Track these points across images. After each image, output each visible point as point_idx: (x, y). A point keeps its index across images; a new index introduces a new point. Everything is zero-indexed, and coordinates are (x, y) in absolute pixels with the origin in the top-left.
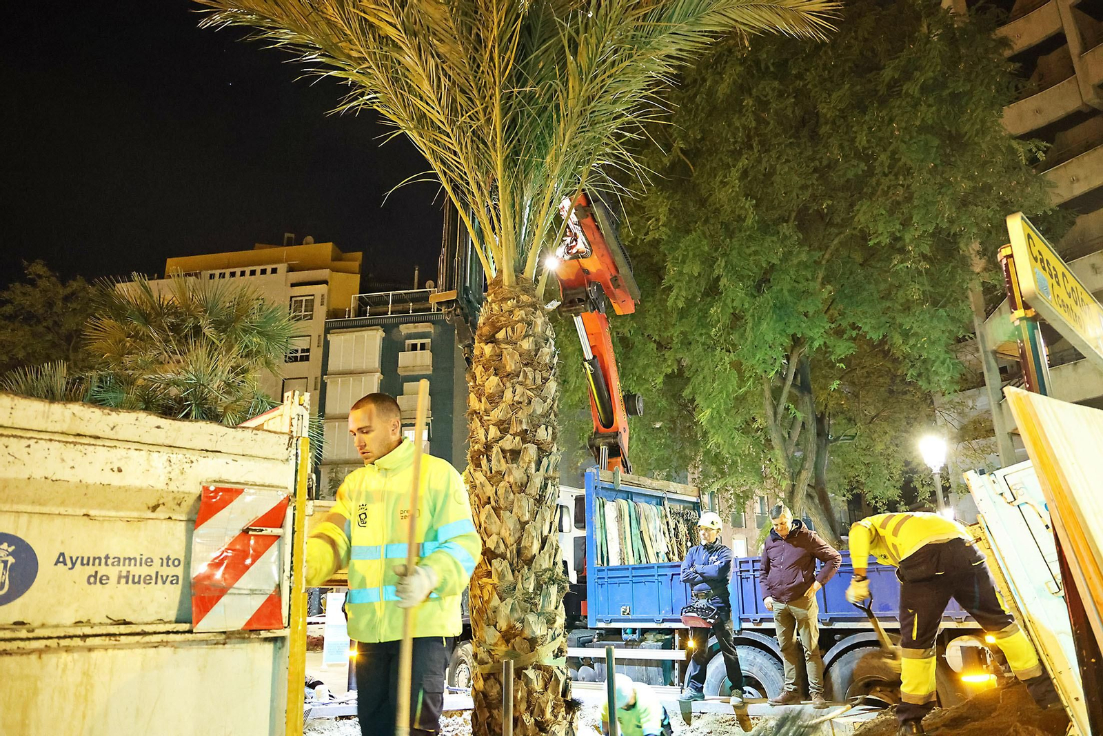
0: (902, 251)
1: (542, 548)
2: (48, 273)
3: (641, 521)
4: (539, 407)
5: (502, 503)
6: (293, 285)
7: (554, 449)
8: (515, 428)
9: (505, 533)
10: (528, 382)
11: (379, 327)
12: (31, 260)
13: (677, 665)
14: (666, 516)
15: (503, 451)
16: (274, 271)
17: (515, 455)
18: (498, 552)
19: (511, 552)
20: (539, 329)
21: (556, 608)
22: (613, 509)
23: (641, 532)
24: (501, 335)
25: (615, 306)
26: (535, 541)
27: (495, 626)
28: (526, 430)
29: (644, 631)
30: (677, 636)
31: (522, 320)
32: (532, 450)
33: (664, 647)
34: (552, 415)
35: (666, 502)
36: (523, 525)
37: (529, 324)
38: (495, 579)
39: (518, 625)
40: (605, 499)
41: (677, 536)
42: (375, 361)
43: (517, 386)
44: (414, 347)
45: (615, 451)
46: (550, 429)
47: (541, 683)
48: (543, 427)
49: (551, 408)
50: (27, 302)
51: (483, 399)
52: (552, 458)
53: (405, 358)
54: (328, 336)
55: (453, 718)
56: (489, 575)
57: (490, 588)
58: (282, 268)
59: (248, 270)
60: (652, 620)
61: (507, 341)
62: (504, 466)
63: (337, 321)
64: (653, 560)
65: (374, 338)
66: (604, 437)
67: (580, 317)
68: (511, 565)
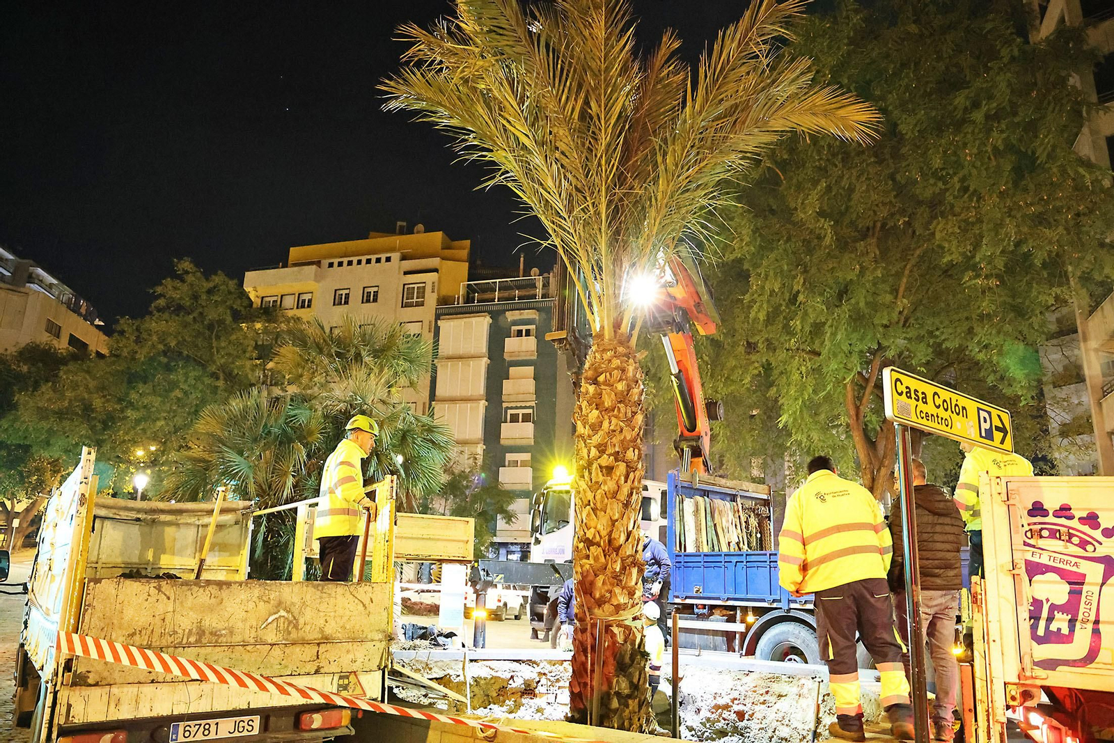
0: (975, 268)
1: (627, 540)
2: (195, 269)
3: (716, 515)
4: (628, 434)
5: (599, 505)
6: (406, 273)
7: (640, 466)
8: (610, 450)
9: (600, 527)
10: (621, 415)
11: (486, 314)
12: (180, 259)
13: (737, 636)
14: (738, 511)
15: (601, 467)
16: (388, 259)
17: (609, 470)
18: (595, 541)
19: (604, 541)
20: (630, 374)
21: (636, 584)
22: (691, 504)
23: (715, 525)
24: (601, 379)
25: (699, 328)
26: (622, 534)
27: (591, 595)
28: (618, 452)
29: (712, 607)
30: (738, 612)
31: (617, 368)
32: (622, 468)
33: (728, 621)
34: (639, 440)
35: (739, 499)
36: (613, 522)
37: (623, 370)
38: (591, 561)
39: (608, 595)
40: (684, 496)
41: (747, 528)
42: (483, 348)
43: (613, 418)
44: (519, 333)
45: (697, 452)
46: (636, 451)
47: (622, 637)
48: (632, 449)
49: (638, 435)
50: (176, 295)
51: (587, 427)
52: (637, 473)
53: (511, 344)
54: (439, 322)
55: (556, 666)
56: (588, 557)
57: (588, 566)
58: (395, 256)
59: (364, 259)
60: (718, 599)
61: (606, 383)
62: (601, 478)
63: (447, 308)
64: (725, 549)
65: (481, 324)
66: (687, 440)
67: (667, 338)
68: (604, 551)
